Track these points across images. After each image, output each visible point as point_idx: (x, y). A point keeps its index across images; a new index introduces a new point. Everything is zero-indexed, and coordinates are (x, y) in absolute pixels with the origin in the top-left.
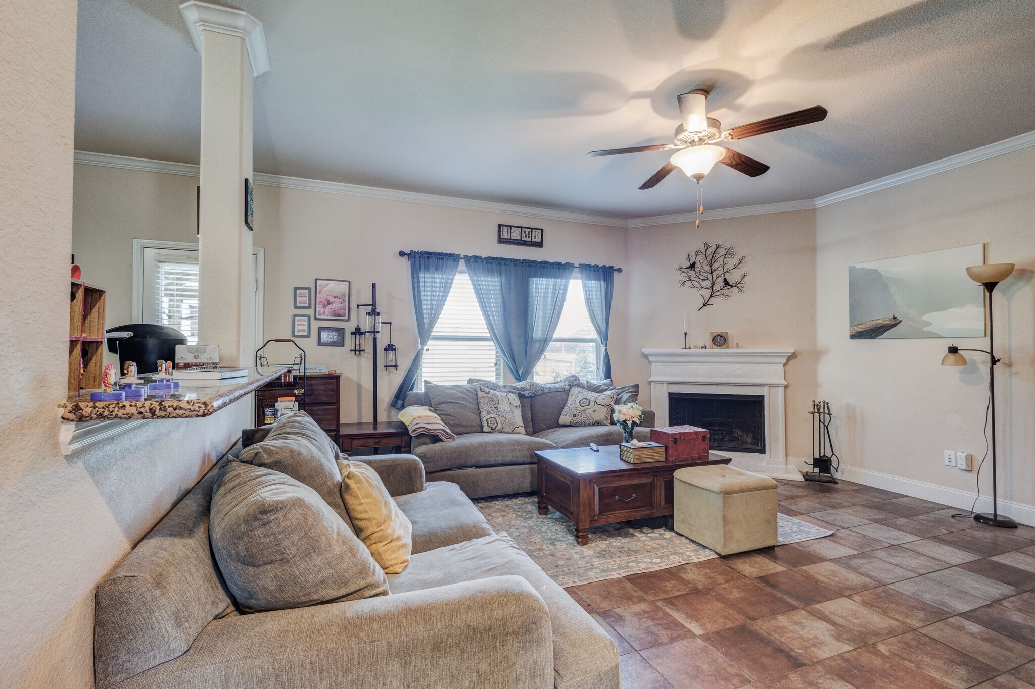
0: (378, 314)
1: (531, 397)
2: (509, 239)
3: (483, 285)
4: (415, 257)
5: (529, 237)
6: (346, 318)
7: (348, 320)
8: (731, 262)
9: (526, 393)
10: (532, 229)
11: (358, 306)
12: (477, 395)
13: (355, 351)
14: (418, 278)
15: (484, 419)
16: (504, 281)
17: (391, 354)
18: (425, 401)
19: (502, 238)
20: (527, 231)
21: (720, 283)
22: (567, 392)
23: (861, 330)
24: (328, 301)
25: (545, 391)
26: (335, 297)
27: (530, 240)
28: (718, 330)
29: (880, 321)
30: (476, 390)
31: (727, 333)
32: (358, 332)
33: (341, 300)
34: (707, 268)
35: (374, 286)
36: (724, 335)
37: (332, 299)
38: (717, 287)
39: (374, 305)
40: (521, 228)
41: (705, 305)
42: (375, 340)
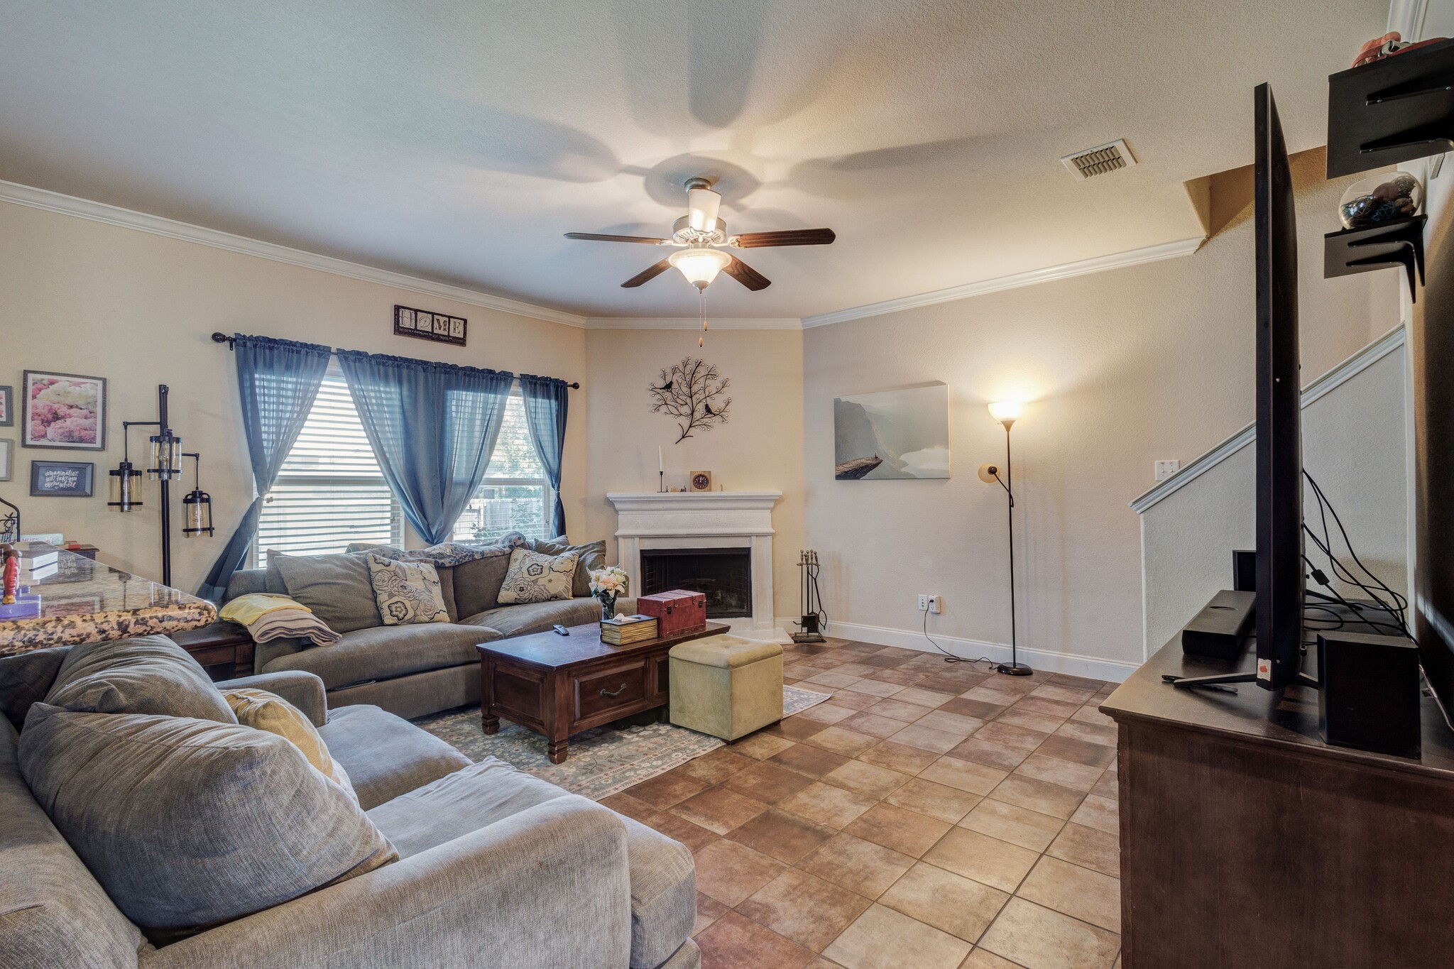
0: (178, 440)
1: (454, 567)
2: (414, 330)
3: (370, 398)
4: (245, 345)
5: (445, 330)
6: (98, 444)
7: (103, 448)
8: (713, 385)
9: (447, 562)
10: (450, 317)
11: (126, 424)
12: (369, 569)
13: (121, 504)
14: (252, 380)
15: (385, 606)
16: (405, 393)
17: (199, 510)
18: (274, 584)
19: (402, 327)
20: (442, 319)
21: (700, 409)
22: (508, 557)
23: (846, 470)
24: (56, 413)
25: (476, 557)
26: (71, 407)
27: (446, 333)
28: (700, 469)
29: (863, 461)
30: (366, 562)
31: (710, 472)
32: (125, 470)
33: (85, 412)
34: (686, 390)
35: (163, 391)
36: (706, 475)
37: (63, 410)
38: (697, 415)
39: (163, 423)
40: (433, 314)
41: (683, 437)
42: (165, 486)
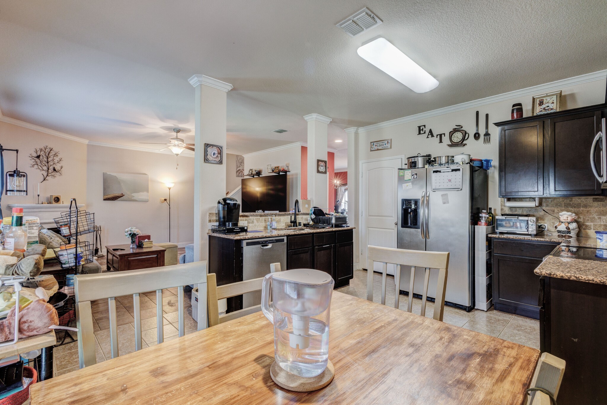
8: (56, 159)
21: (51, 168)
23: (108, 197)
34: (45, 159)
36: (59, 197)
38: (50, 171)
41: (44, 180)
